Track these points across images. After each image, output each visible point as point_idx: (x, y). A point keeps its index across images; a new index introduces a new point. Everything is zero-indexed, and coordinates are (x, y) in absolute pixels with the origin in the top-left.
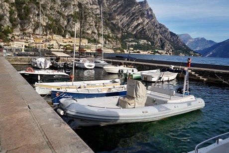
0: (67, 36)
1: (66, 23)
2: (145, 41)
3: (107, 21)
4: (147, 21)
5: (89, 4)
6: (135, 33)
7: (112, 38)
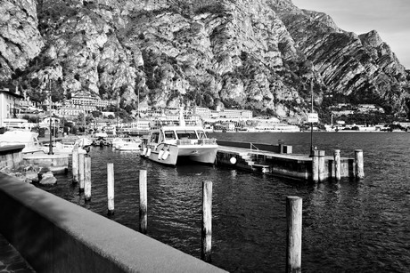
0: (218, 108)
1: (220, 87)
2: (372, 107)
3: (296, 76)
4: (374, 68)
5: (262, 51)
6: (349, 92)
7: (301, 105)
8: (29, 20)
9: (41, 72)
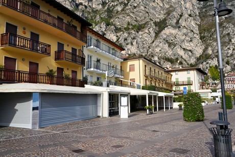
8: (195, 35)
9: (204, 63)
